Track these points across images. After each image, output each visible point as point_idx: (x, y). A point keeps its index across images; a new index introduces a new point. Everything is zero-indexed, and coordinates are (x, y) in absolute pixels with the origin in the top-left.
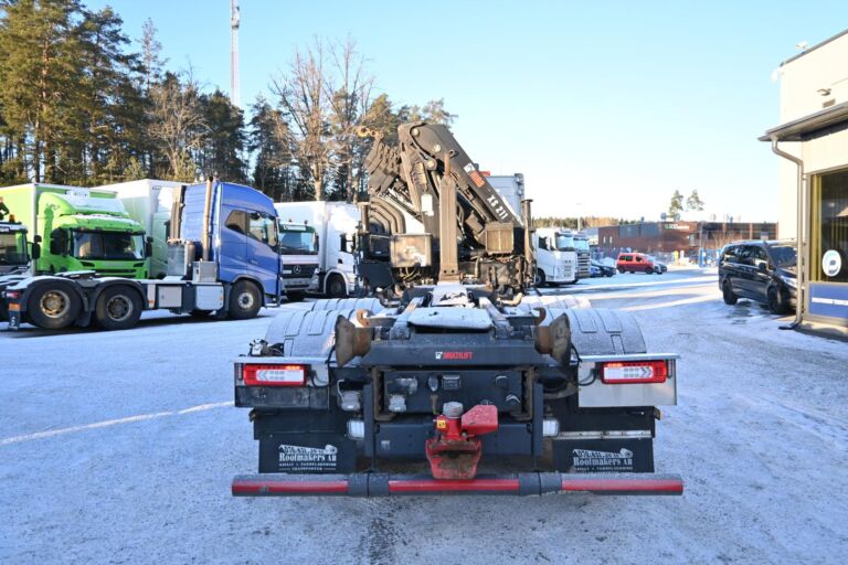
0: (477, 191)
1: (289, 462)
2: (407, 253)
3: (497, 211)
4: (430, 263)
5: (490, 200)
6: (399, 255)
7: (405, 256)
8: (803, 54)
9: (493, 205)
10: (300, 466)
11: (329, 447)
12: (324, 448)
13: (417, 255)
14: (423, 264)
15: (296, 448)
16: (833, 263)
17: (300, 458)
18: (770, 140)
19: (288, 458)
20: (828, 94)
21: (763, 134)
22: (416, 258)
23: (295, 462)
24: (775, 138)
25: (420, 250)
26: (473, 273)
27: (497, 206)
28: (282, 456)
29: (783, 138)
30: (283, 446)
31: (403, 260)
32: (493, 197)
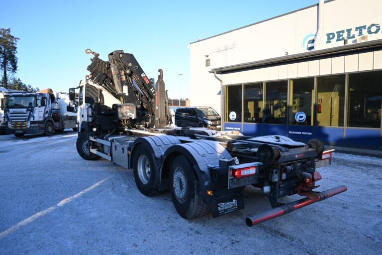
0: (146, 86)
1: (222, 210)
2: (126, 113)
3: (154, 94)
4: (136, 117)
5: (151, 90)
6: (122, 114)
7: (125, 114)
8: (198, 41)
9: (153, 92)
10: (227, 211)
11: (234, 200)
12: (232, 201)
13: (131, 114)
14: (133, 118)
15: (223, 204)
16: (233, 116)
17: (226, 208)
18: (214, 73)
19: (222, 209)
20: (208, 57)
21: (210, 70)
22: (130, 115)
23: (224, 210)
24: (215, 72)
25: (132, 112)
26: (148, 121)
27: (154, 92)
28: (219, 208)
29: (217, 73)
30: (219, 204)
31: (124, 116)
32: (152, 89)
